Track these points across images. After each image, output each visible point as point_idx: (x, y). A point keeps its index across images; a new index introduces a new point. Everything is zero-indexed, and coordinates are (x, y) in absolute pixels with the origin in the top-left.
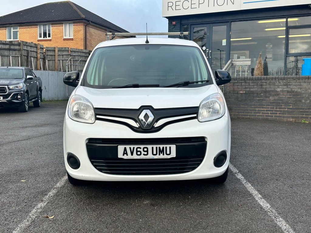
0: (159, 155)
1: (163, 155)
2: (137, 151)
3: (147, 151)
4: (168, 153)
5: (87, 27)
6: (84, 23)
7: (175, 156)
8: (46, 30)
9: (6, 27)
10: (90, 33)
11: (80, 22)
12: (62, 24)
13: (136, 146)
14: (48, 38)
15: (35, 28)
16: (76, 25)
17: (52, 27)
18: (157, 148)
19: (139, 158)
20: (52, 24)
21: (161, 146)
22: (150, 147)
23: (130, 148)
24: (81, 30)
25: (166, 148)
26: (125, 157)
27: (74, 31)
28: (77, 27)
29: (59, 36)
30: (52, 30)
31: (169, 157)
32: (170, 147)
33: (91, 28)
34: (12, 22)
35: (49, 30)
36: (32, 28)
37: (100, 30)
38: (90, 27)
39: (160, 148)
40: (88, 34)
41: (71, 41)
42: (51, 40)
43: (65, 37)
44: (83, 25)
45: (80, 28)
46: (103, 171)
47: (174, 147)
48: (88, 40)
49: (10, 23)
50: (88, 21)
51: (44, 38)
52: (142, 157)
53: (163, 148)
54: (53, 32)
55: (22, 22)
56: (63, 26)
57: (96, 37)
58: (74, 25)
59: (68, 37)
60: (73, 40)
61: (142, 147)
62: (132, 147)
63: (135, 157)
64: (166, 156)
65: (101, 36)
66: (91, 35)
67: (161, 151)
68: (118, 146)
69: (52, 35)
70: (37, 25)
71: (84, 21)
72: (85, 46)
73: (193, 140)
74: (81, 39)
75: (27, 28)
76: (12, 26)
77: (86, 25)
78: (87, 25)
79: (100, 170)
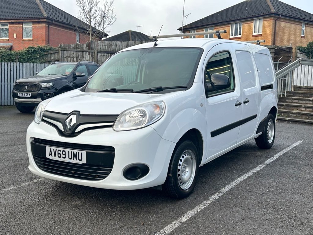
0: (74, 159)
1: (77, 160)
2: (58, 154)
3: (65, 155)
4: (80, 159)
5: (277, 21)
6: (274, 17)
7: (85, 162)
8: (238, 28)
9: (204, 28)
10: (281, 27)
11: (270, 17)
12: (253, 20)
13: (58, 149)
14: (239, 36)
15: (228, 27)
16: (266, 21)
17: (243, 24)
18: (72, 152)
19: (60, 160)
20: (243, 22)
21: (75, 151)
22: (67, 150)
23: (54, 149)
24: (270, 25)
25: (79, 153)
26: (51, 158)
27: (263, 26)
28: (266, 22)
29: (249, 33)
30: (243, 27)
31: (81, 162)
32: (82, 153)
33: (283, 21)
34: (209, 23)
35: (240, 28)
36: (225, 27)
37: (293, 24)
38: (280, 21)
39: (74, 152)
40: (277, 29)
41: (260, 37)
42: (241, 37)
43: (254, 34)
44: (273, 20)
45: (270, 23)
46: (41, 168)
47: (84, 153)
48: (277, 35)
49: (207, 24)
50: (279, 15)
51: (235, 36)
52: (61, 159)
53: (76, 153)
54: (244, 29)
55: (217, 22)
56: (253, 23)
57: (287, 30)
58: (263, 21)
59: (257, 33)
60: (261, 36)
61: (62, 149)
62: (55, 148)
63: (57, 158)
64: (78, 162)
65: (294, 29)
66: (282, 29)
67: (75, 156)
68: (46, 146)
69: (242, 33)
70: (230, 24)
71: (273, 15)
72: (273, 41)
73: (106, 149)
74: (270, 34)
75: (221, 28)
76: (208, 27)
77: (275, 19)
78: (277, 19)
79: (40, 167)
